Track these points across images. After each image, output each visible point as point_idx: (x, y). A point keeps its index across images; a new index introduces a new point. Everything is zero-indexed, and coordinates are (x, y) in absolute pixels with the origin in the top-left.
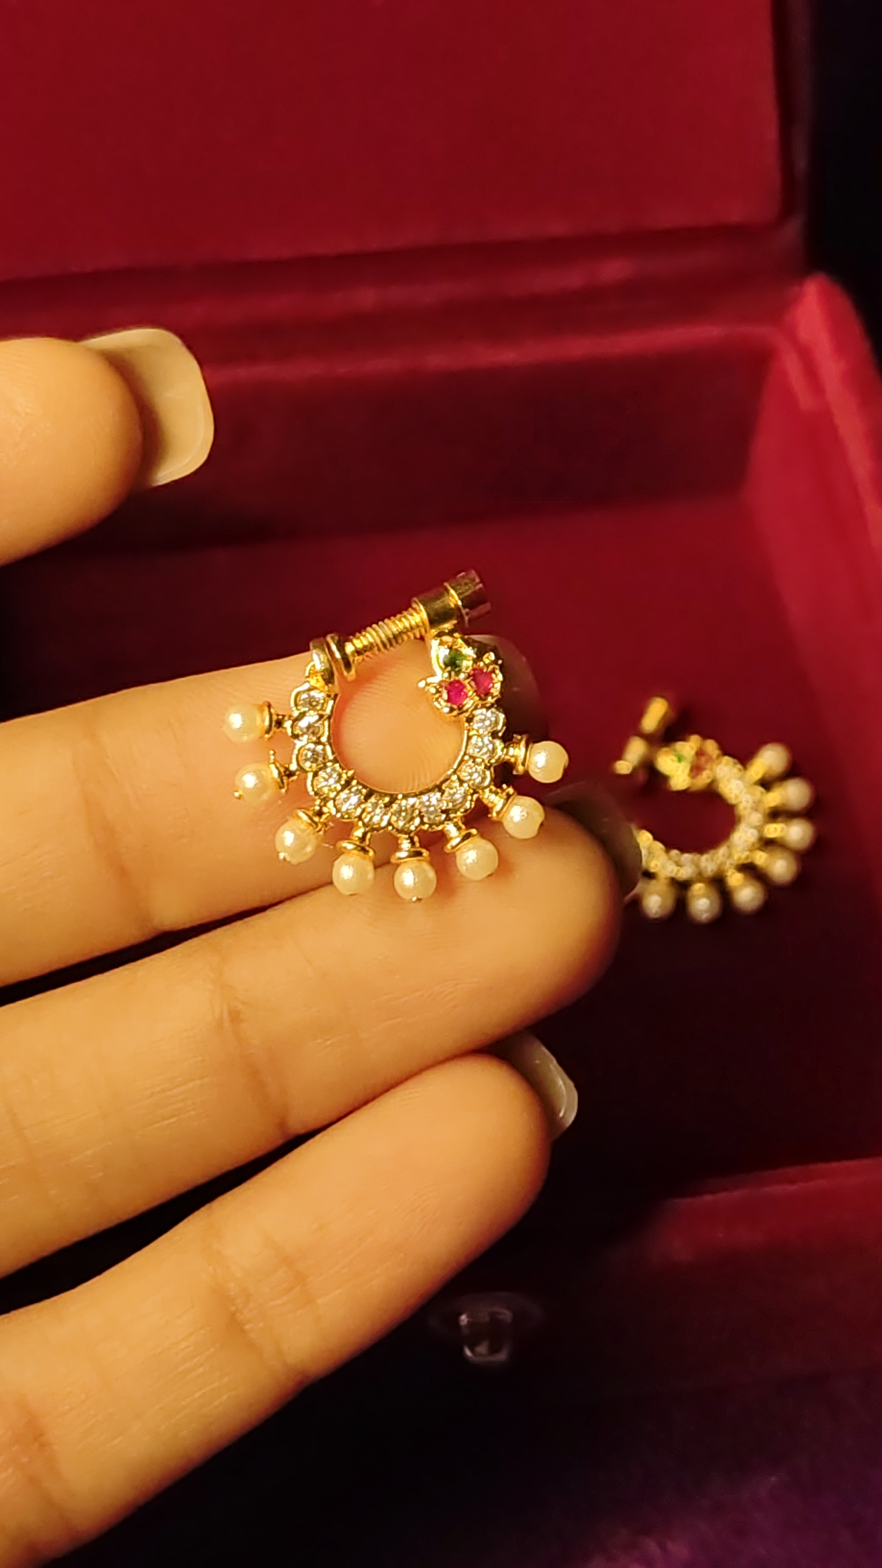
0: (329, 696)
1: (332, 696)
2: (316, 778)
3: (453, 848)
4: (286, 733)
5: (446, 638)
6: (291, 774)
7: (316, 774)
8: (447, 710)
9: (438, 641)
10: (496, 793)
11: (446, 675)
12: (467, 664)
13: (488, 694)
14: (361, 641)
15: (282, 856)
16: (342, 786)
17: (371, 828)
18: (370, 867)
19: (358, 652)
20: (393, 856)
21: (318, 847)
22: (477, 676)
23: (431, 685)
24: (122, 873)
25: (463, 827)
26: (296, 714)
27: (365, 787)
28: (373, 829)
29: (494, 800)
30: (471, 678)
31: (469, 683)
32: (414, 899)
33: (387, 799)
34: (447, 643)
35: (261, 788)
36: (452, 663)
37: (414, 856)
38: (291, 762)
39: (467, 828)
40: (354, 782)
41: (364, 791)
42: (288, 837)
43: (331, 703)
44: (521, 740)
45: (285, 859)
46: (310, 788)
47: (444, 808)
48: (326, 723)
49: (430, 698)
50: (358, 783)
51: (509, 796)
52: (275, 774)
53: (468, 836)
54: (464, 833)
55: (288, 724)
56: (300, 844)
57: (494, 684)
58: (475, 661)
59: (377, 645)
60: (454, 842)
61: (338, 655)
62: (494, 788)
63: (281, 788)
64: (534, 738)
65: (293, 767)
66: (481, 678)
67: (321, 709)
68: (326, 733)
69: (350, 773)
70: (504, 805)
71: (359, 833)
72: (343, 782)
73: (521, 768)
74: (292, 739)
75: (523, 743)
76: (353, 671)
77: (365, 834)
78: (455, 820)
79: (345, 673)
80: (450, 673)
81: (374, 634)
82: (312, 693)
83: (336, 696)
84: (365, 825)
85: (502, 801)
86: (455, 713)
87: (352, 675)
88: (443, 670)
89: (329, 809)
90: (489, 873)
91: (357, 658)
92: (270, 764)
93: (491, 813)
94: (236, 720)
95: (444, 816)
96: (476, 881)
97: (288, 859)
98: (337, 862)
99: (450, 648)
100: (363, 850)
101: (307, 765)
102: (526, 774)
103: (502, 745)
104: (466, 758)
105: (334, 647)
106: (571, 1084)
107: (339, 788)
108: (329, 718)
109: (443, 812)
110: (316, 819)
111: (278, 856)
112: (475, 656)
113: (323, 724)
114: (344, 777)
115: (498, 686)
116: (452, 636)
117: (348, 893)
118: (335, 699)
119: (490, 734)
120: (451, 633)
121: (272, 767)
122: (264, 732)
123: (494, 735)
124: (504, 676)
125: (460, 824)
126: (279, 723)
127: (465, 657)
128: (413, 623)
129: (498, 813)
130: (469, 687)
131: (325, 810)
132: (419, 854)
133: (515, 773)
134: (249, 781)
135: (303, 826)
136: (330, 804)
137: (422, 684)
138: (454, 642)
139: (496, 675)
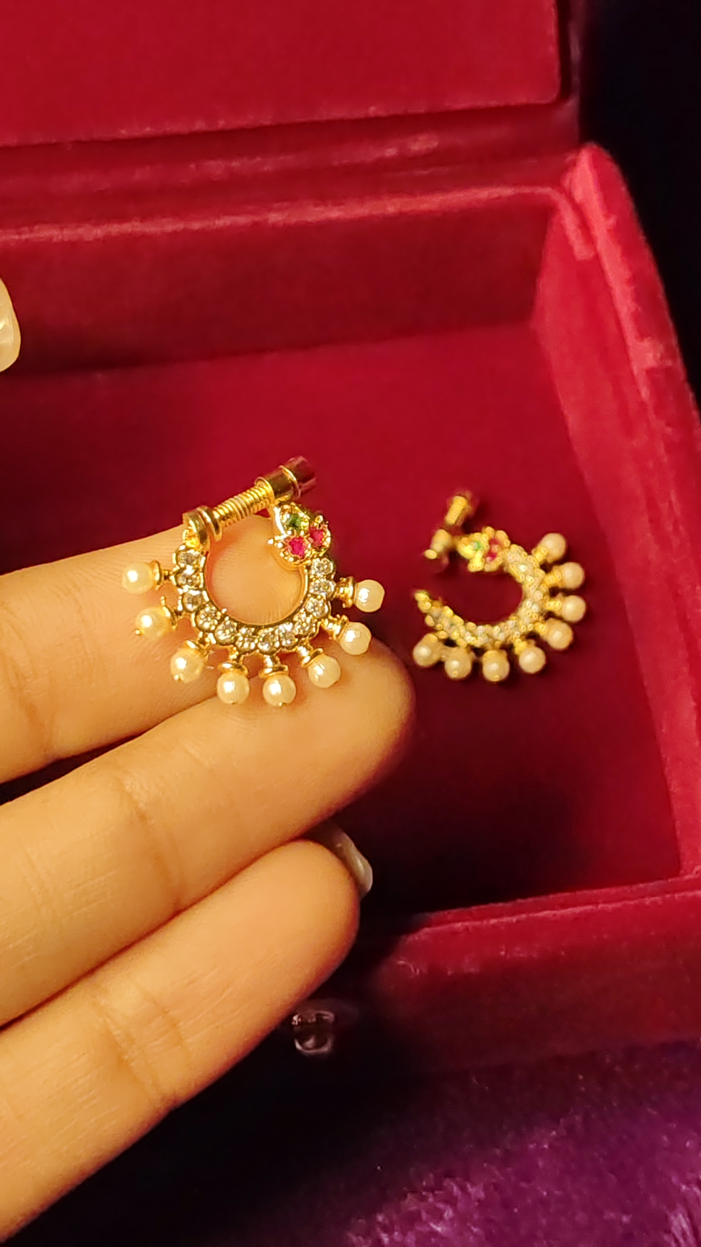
0: (202, 553)
1: (205, 553)
2: (198, 617)
3: (306, 664)
4: (171, 584)
5: (286, 507)
6: (178, 613)
7: (197, 613)
8: (291, 559)
9: (280, 509)
10: (333, 622)
11: (290, 532)
12: (304, 525)
13: (321, 546)
14: (224, 510)
15: (176, 677)
16: (218, 621)
17: (242, 652)
18: (246, 681)
19: (223, 518)
20: (262, 672)
21: (204, 670)
22: (313, 533)
23: (279, 542)
24: (31, 711)
25: (312, 647)
26: (177, 568)
27: (235, 621)
28: (245, 653)
29: (333, 627)
30: (309, 535)
31: (307, 539)
32: (280, 704)
33: (253, 630)
34: (287, 509)
35: (156, 626)
36: (293, 524)
37: (277, 671)
38: (177, 605)
39: (314, 648)
40: (227, 618)
41: (235, 624)
42: (180, 663)
43: (204, 558)
44: (348, 581)
45: (179, 679)
46: (194, 625)
47: (297, 633)
48: (201, 574)
49: (278, 551)
50: (230, 619)
51: (344, 623)
52: (168, 614)
53: (317, 654)
54: (313, 652)
55: (172, 578)
56: (191, 667)
57: (325, 539)
58: (310, 522)
59: (236, 513)
60: (306, 660)
61: (209, 520)
62: (331, 617)
63: (173, 624)
64: (358, 579)
65: (180, 608)
66: (316, 534)
67: (197, 564)
68: (202, 581)
69: (224, 611)
70: (341, 631)
71: (234, 656)
72: (219, 618)
73: (350, 602)
74: (176, 588)
75: (350, 583)
76: (221, 534)
77: (239, 657)
78: (305, 644)
79: (215, 534)
80: (292, 531)
81: (233, 504)
82: (188, 552)
83: (207, 553)
84: (238, 650)
85: (339, 627)
86: (298, 562)
87: (218, 537)
88: (286, 530)
89: (210, 640)
90: (334, 681)
91: (222, 522)
92: (162, 606)
93: (332, 636)
94: (132, 576)
95: (297, 640)
96: (324, 689)
97: (182, 678)
98: (220, 680)
99: (291, 513)
100: (239, 667)
101: (190, 607)
102: (354, 606)
103: (335, 585)
104: (309, 595)
105: (205, 514)
106: (366, 862)
107: (216, 622)
108: (203, 569)
109: (296, 637)
110: (202, 646)
111: (173, 679)
112: (309, 518)
113: (198, 575)
114: (219, 614)
115: (329, 540)
116: (289, 504)
117: (232, 702)
118: (206, 556)
119: (325, 577)
120: (288, 502)
121: (165, 609)
122: (156, 584)
123: (328, 577)
124: (331, 533)
125: (309, 645)
126: (166, 578)
127: (302, 519)
128: (261, 495)
129: (337, 636)
130: (307, 542)
131: (207, 640)
132: (281, 669)
133: (344, 606)
134: (146, 621)
135: (192, 652)
136: (210, 636)
137: (271, 542)
138: (292, 509)
139: (325, 532)
